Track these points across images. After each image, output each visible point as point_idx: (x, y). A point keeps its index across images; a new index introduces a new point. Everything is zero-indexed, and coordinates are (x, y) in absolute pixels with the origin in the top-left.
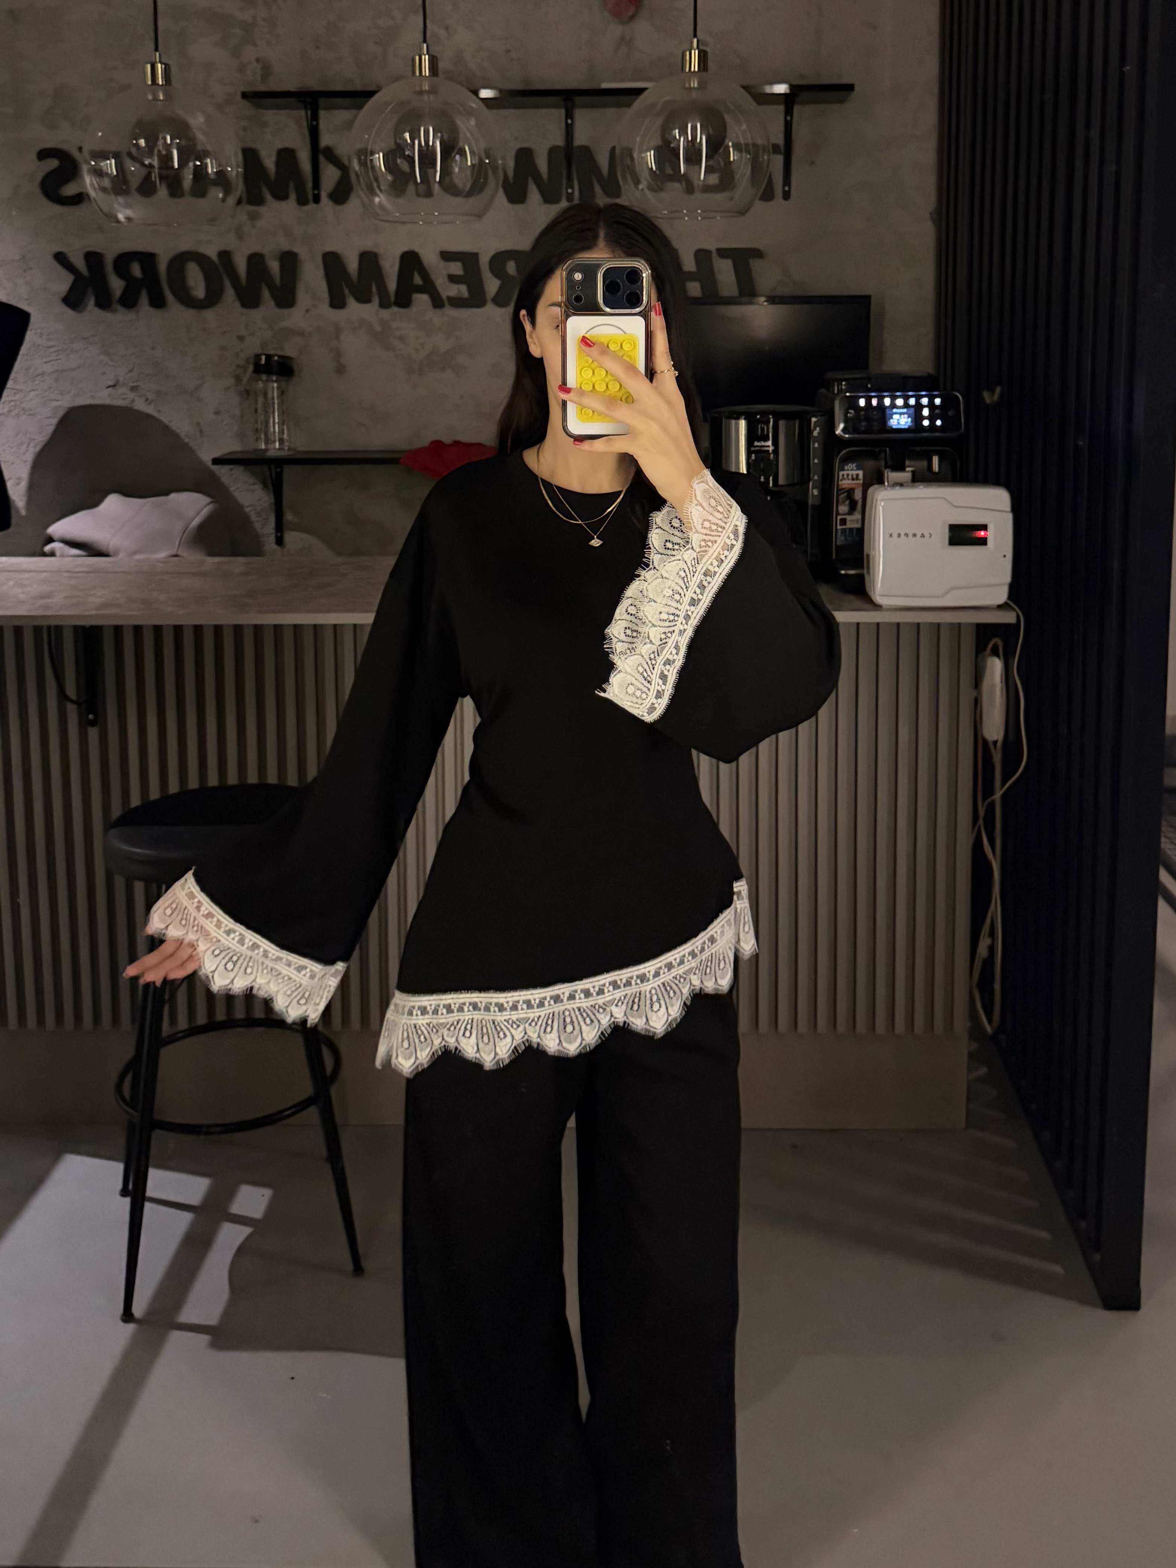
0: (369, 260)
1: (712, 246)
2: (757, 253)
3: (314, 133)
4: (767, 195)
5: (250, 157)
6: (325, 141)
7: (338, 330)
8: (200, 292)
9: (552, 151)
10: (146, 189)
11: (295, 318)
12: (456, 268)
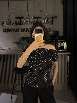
0: (24, 29)
1: (47, 28)
2: (51, 28)
3: (20, 20)
4: (51, 24)
5: (16, 22)
6: (21, 21)
7: (22, 34)
8: (12, 31)
9: (37, 21)
10: (9, 24)
11: (19, 33)
12: (30, 29)
